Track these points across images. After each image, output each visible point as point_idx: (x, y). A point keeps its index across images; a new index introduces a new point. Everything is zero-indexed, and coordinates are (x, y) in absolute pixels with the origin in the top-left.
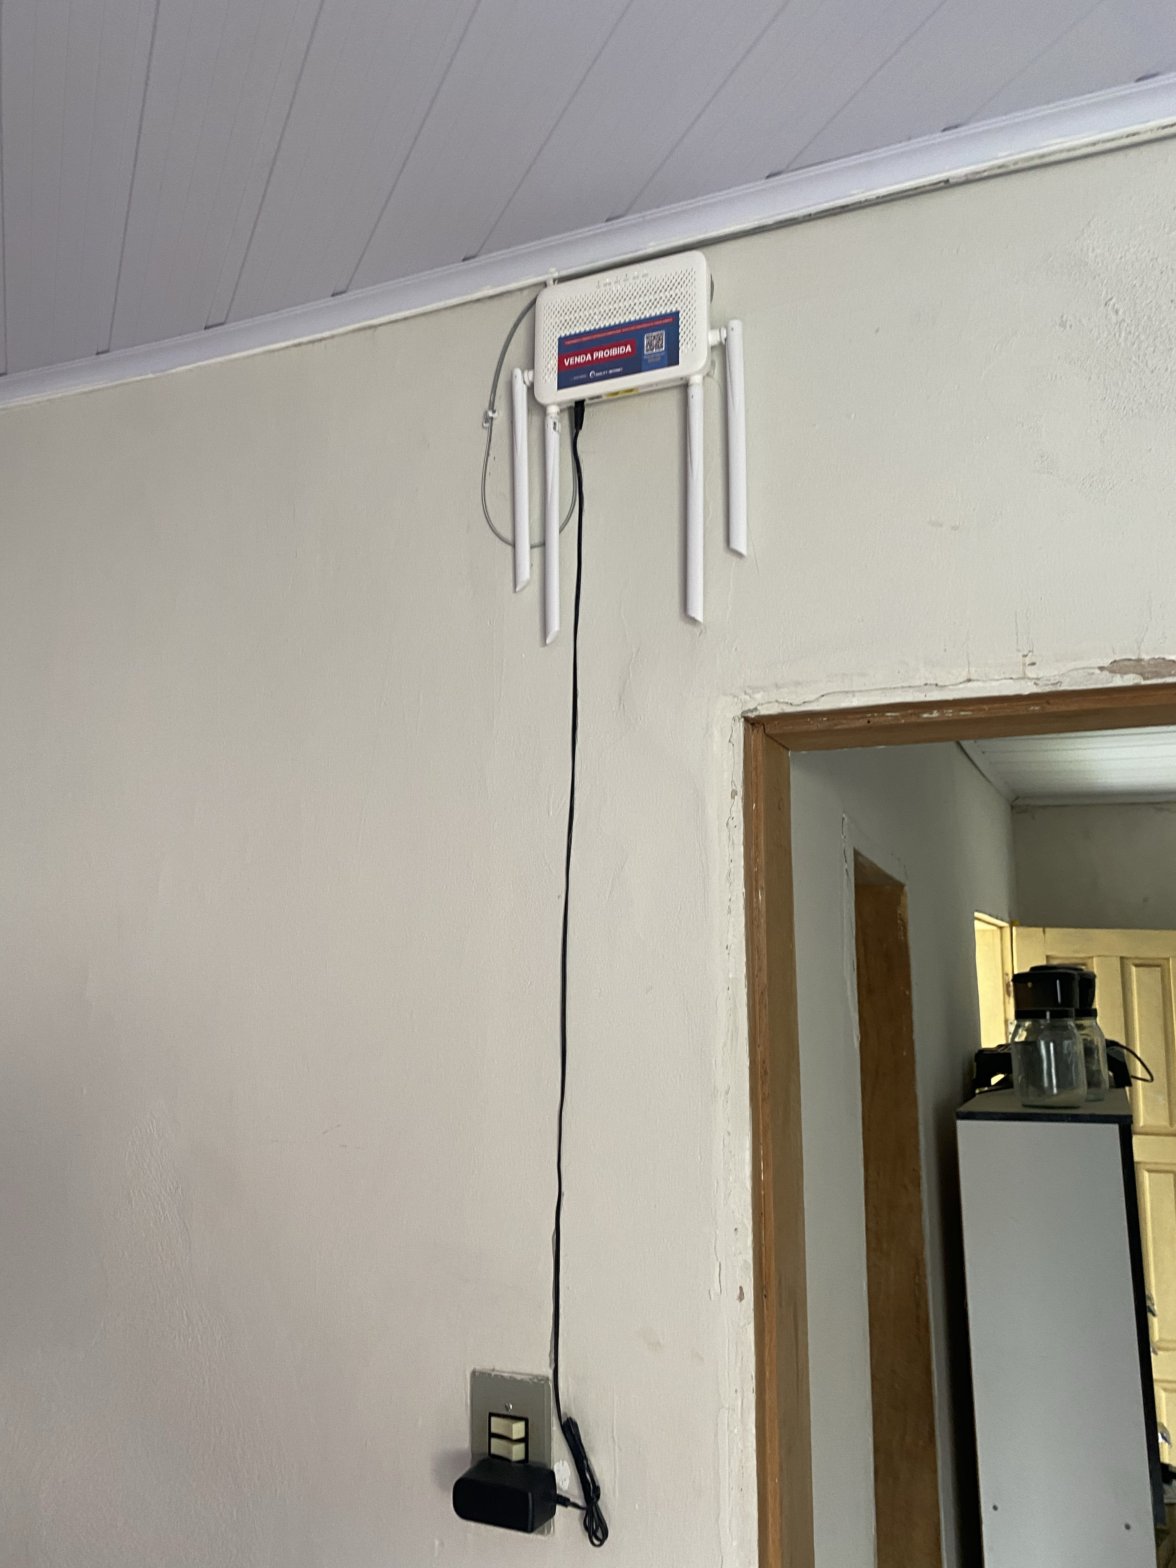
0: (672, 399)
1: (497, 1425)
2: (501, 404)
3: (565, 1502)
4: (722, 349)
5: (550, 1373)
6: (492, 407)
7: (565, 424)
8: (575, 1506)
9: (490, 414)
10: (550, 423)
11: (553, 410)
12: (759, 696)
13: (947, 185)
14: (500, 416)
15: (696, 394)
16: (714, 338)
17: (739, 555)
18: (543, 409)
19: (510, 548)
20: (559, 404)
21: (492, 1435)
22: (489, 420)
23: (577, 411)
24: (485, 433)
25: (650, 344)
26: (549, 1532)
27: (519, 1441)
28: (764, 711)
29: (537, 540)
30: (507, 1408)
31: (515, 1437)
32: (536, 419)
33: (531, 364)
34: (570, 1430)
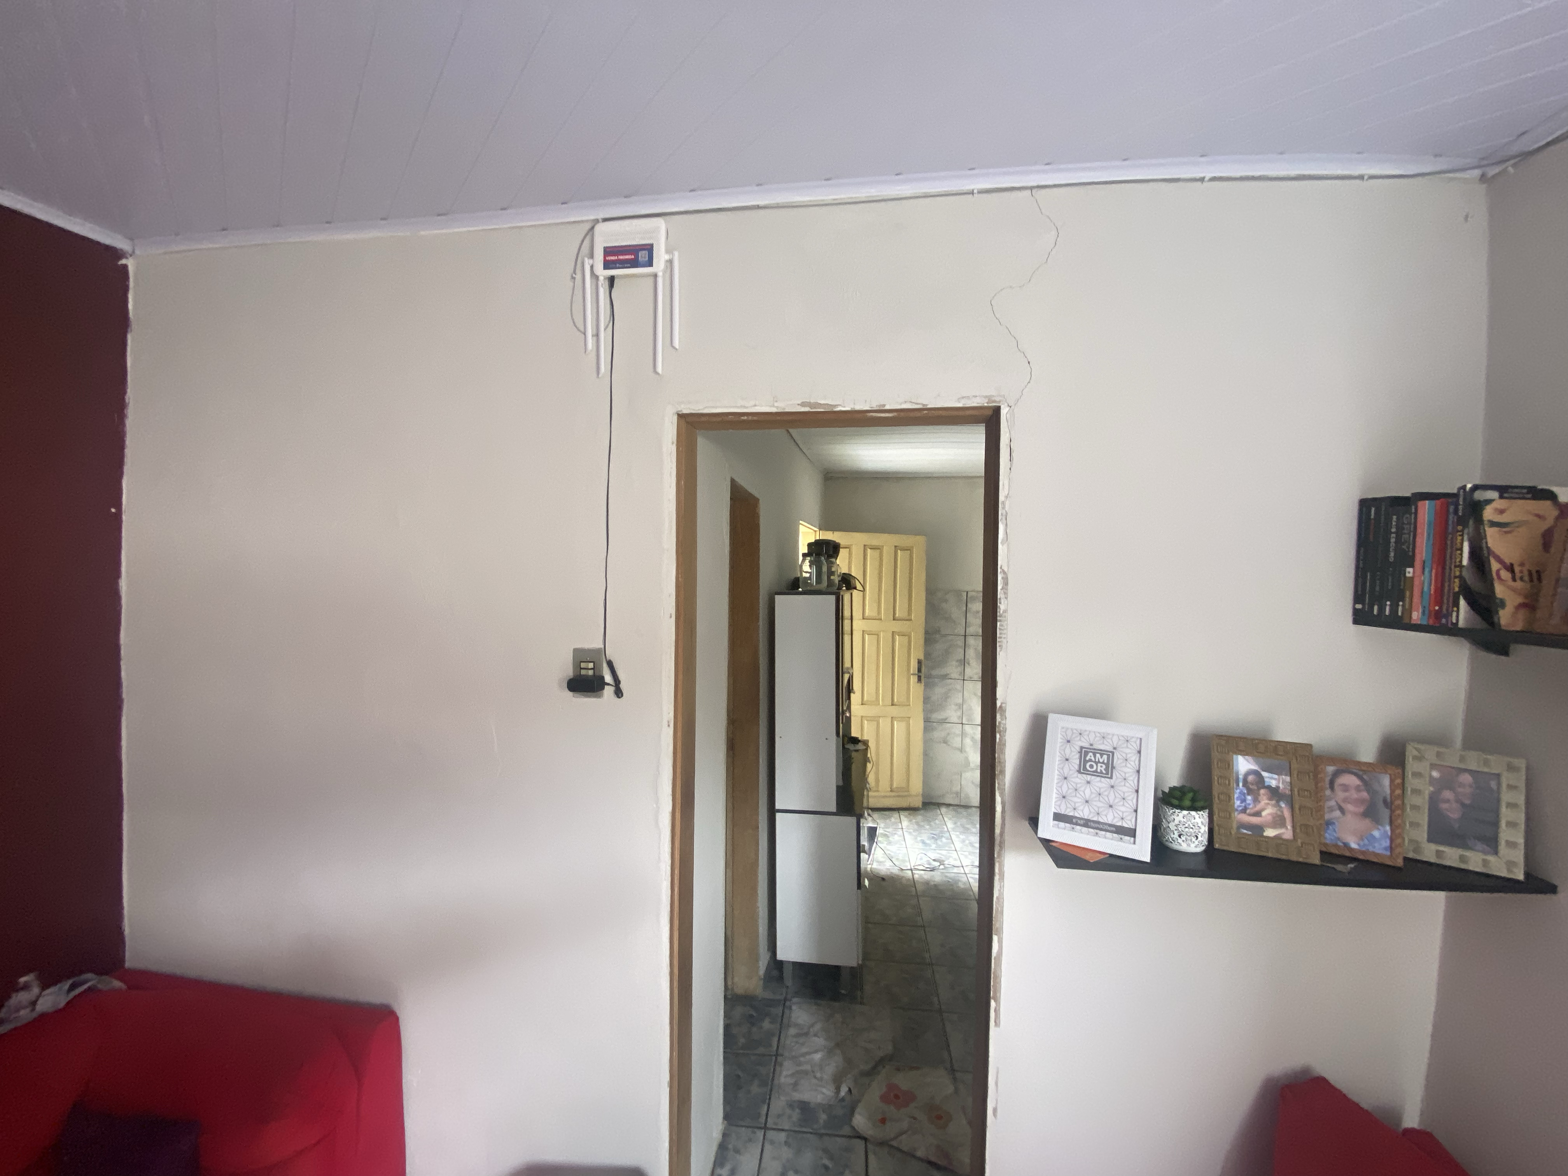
0: (651, 280)
1: (583, 665)
2: (579, 272)
3: (608, 684)
4: (670, 262)
5: (602, 646)
6: (575, 272)
7: (607, 283)
8: (611, 685)
9: (574, 275)
10: (600, 284)
11: (601, 278)
12: (682, 406)
13: (758, 207)
14: (578, 277)
15: (660, 281)
16: (667, 257)
17: (676, 349)
18: (597, 278)
19: (583, 336)
20: (604, 276)
21: (581, 668)
22: (573, 278)
23: (612, 280)
24: (572, 284)
25: (641, 256)
26: (602, 697)
27: (591, 669)
28: (685, 411)
29: (595, 332)
30: (587, 659)
31: (590, 667)
32: (594, 281)
33: (591, 256)
34: (610, 664)
